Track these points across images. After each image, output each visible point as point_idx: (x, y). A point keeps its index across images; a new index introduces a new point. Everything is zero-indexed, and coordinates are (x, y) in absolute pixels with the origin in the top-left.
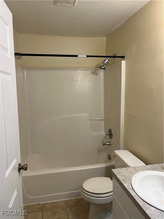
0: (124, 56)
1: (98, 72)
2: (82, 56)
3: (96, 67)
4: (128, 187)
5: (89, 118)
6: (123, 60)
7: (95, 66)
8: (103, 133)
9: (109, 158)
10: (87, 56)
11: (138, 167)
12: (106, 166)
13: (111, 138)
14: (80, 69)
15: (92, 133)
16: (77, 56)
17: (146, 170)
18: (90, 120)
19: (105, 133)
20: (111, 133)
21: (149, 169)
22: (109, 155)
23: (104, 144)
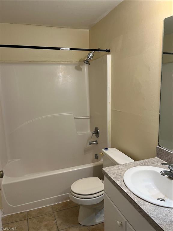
0: (110, 50)
1: (81, 67)
2: (65, 49)
3: (80, 62)
4: (121, 184)
5: (74, 117)
6: (109, 54)
7: (78, 61)
8: (89, 132)
9: (96, 157)
10: (71, 49)
11: (129, 164)
12: (94, 165)
13: (98, 136)
14: (62, 64)
15: (78, 133)
16: (59, 49)
17: (137, 165)
18: (75, 119)
19: (91, 132)
20: (98, 131)
21: (139, 165)
22: (96, 155)
23: (90, 144)
